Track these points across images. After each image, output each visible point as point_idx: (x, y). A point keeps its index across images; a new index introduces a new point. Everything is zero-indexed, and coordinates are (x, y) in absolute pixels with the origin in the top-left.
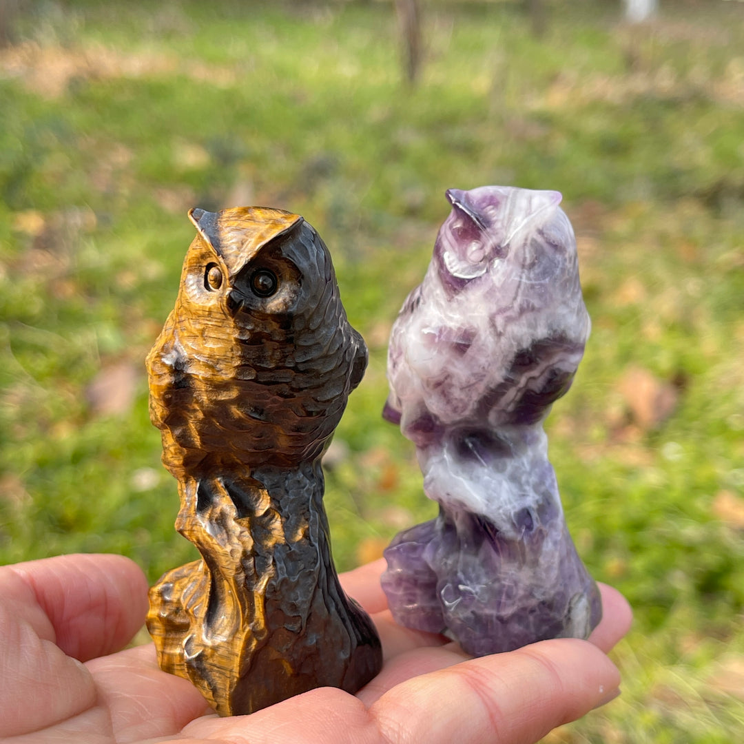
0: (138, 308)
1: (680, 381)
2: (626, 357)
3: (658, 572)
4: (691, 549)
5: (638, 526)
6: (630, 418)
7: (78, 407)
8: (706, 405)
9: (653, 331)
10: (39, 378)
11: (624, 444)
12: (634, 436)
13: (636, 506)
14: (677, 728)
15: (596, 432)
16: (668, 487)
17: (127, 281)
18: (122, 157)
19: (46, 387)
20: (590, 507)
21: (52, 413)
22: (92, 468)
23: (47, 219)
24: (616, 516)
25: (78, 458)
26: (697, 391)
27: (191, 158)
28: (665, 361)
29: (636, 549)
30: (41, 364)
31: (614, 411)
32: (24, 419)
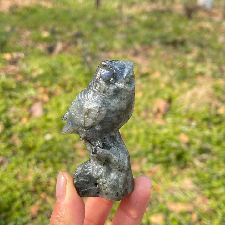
0: (39, 83)
1: (170, 101)
2: (157, 94)
3: (167, 154)
4: (175, 149)
5: (162, 142)
6: (159, 111)
7: (28, 113)
8: (176, 107)
9: (162, 85)
10: (17, 105)
11: (157, 118)
12: (160, 116)
13: (162, 137)
14: (174, 197)
15: (151, 115)
16: (169, 132)
17: (35, 75)
18: (28, 33)
19: (19, 108)
20: (151, 137)
21: (21, 115)
22: (34, 132)
23: (12, 55)
24: (158, 140)
25: (30, 129)
26: (174, 104)
27: (46, 34)
28: (166, 96)
29: (162, 148)
30: (17, 101)
31: (155, 109)
32: (15, 117)
